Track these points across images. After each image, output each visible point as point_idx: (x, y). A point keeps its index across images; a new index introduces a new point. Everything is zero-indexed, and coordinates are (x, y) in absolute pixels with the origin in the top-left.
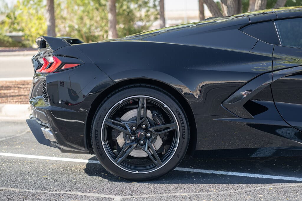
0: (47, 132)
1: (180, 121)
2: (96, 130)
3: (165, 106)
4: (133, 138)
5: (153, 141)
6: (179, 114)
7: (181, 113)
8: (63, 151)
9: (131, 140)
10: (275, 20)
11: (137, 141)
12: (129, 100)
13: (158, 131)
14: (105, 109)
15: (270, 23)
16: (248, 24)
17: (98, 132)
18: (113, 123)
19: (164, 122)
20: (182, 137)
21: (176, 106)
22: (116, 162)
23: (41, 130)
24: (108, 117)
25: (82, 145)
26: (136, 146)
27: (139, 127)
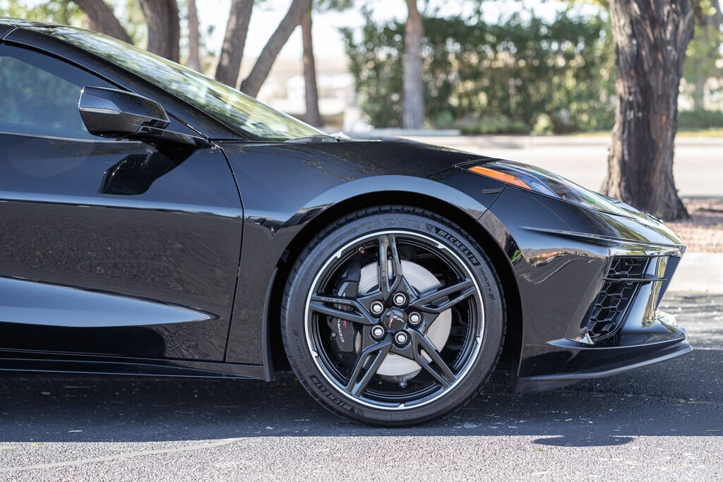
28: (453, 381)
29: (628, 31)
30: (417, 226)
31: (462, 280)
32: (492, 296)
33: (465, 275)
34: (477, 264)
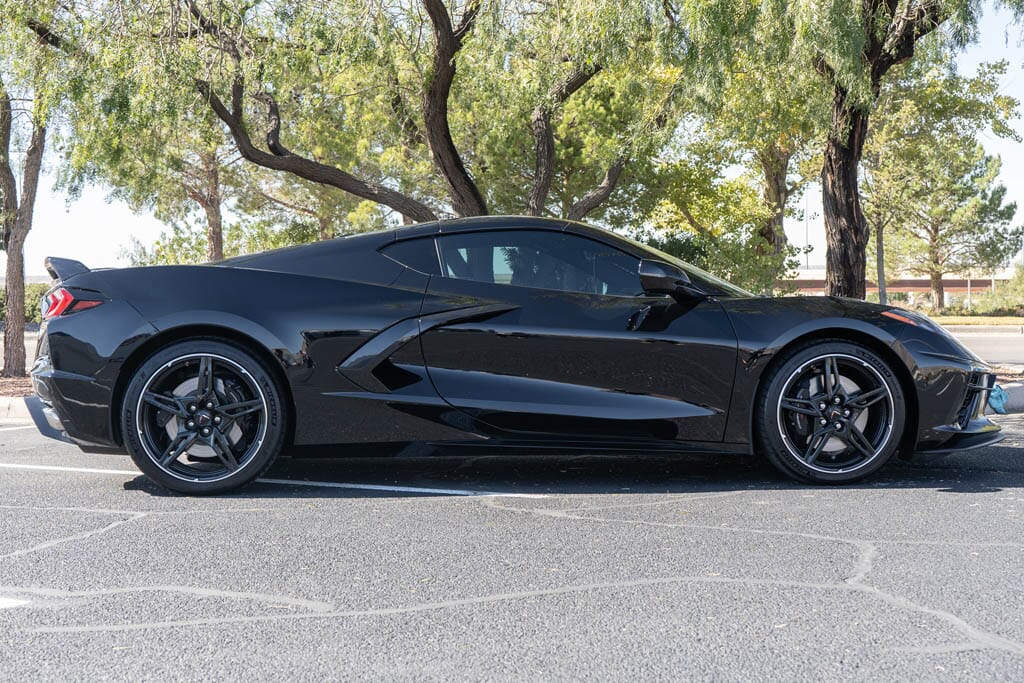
0: (52, 417)
1: (269, 396)
2: (128, 411)
3: (244, 371)
4: (191, 424)
5: (226, 430)
6: (267, 385)
7: (270, 383)
8: (86, 449)
9: (187, 427)
10: (438, 236)
11: (198, 429)
12: (183, 361)
13: (232, 411)
14: (143, 375)
15: (430, 240)
16: (394, 243)
17: (131, 413)
18: (159, 400)
19: (243, 398)
20: (272, 423)
21: (261, 372)
22: (161, 463)
23: (43, 413)
24: (150, 388)
25: (105, 435)
26: (196, 437)
27: (202, 406)
28: (872, 454)
29: (839, 237)
30: (850, 352)
31: (878, 387)
32: (899, 397)
33: (880, 383)
34: (889, 376)
